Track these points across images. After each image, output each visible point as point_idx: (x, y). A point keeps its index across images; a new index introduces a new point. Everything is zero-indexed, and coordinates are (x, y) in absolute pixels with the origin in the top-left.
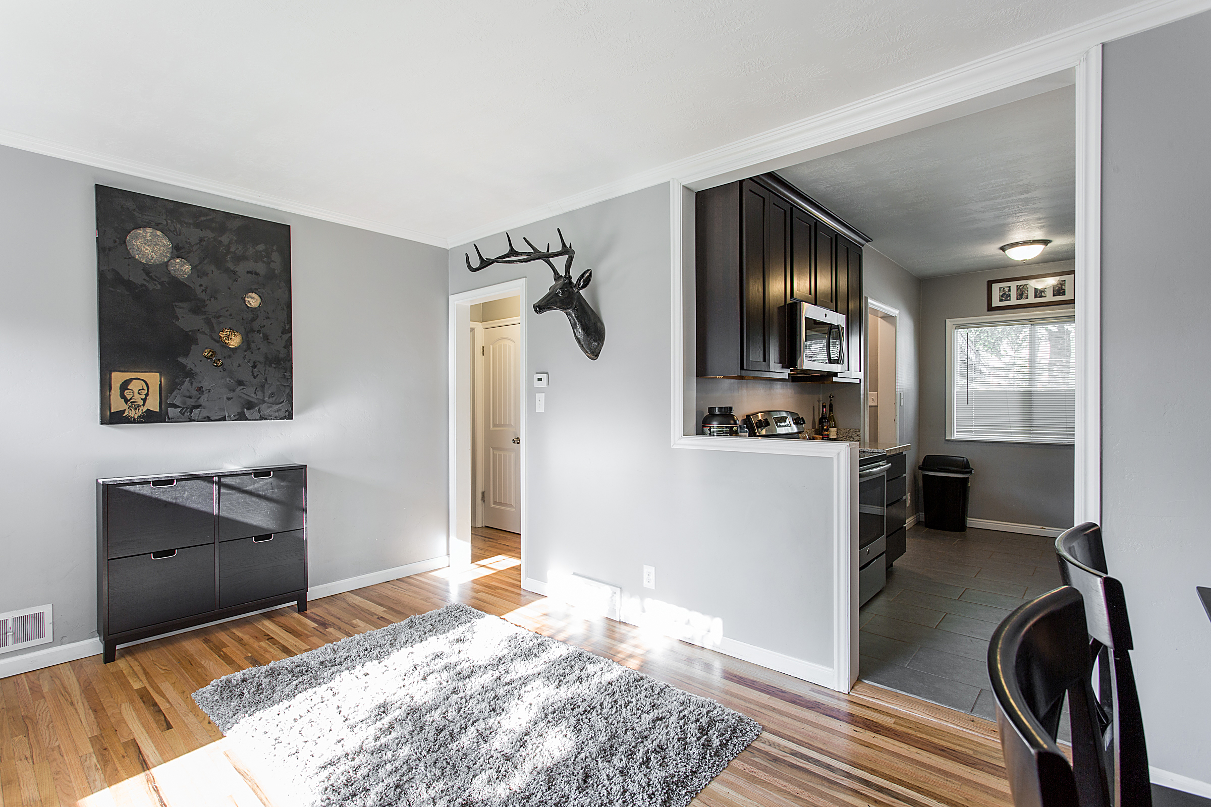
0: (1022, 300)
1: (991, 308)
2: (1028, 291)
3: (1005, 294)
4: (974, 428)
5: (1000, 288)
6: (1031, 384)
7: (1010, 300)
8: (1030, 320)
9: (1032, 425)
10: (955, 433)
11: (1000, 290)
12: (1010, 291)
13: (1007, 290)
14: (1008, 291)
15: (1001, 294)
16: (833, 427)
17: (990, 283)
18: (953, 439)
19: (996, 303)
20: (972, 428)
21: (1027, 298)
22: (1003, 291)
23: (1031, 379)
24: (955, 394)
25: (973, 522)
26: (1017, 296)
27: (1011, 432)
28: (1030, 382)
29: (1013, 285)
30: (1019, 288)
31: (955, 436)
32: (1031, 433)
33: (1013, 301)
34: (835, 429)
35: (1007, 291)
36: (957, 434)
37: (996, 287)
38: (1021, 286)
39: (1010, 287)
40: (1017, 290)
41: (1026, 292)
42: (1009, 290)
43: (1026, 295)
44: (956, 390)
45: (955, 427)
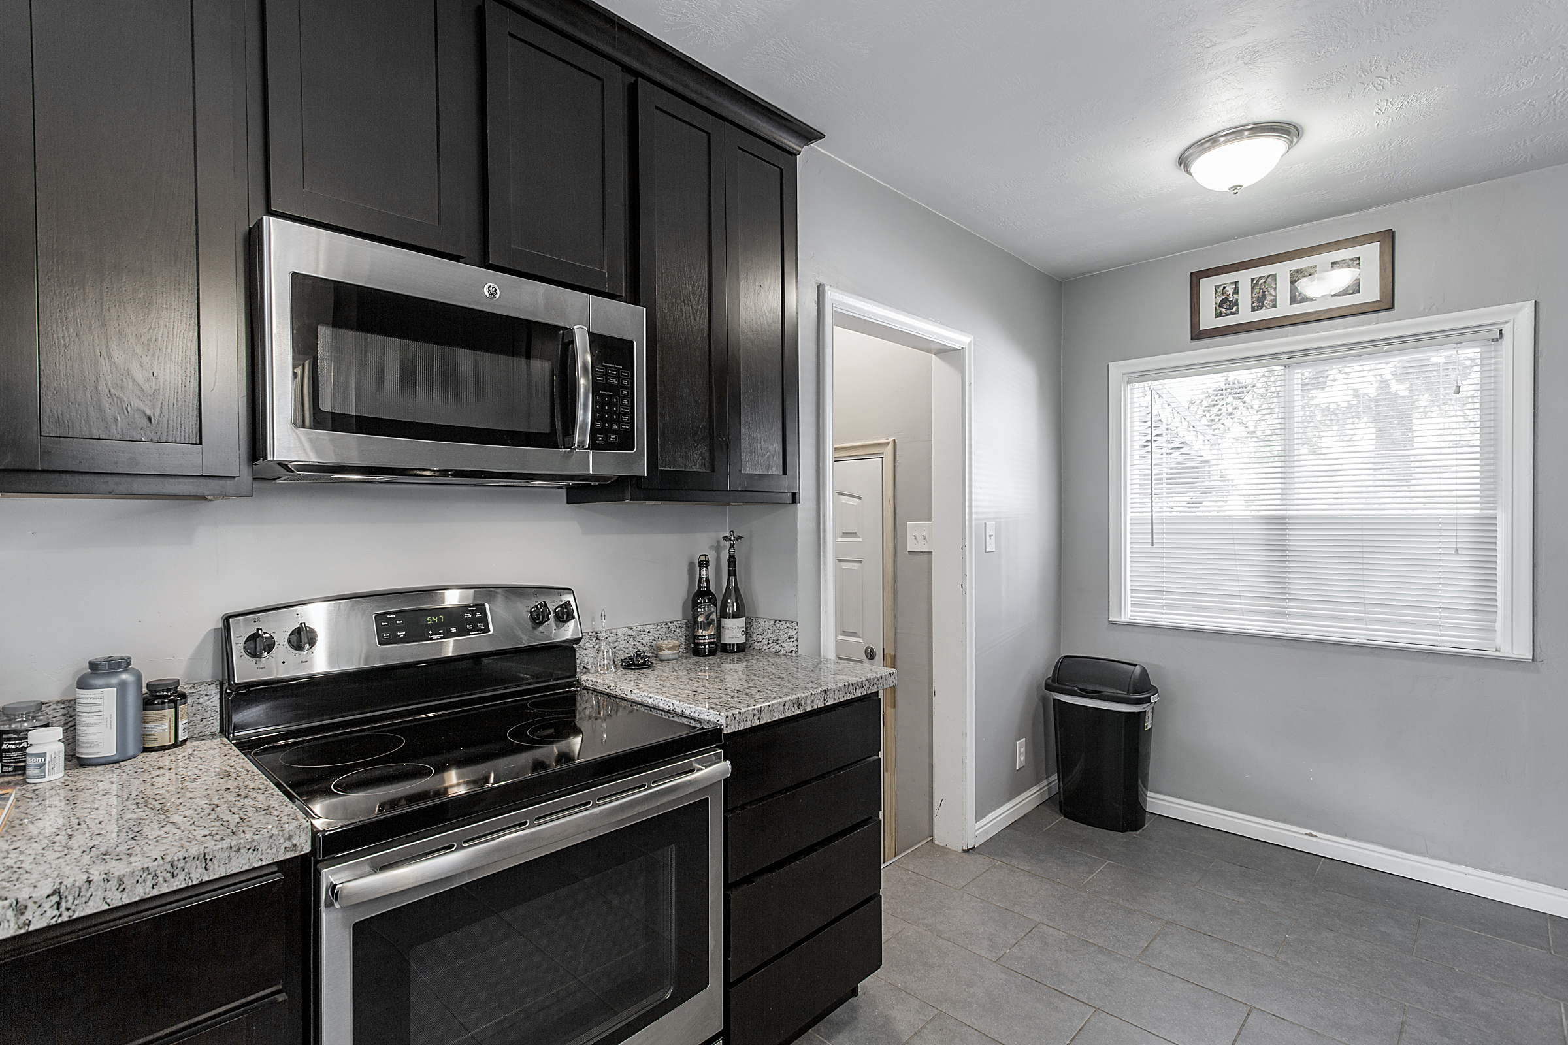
0: (1264, 311)
1: (1198, 334)
2: (1275, 289)
3: (1226, 300)
4: (1166, 599)
5: (1217, 287)
6: (1284, 502)
7: (1237, 312)
8: (1282, 356)
9: (1288, 596)
10: (1129, 608)
11: (1216, 292)
12: (1238, 293)
13: (1230, 289)
14: (1234, 293)
15: (1219, 300)
16: (735, 616)
17: (1194, 278)
18: (1123, 619)
19: (1208, 320)
20: (1162, 599)
21: (1274, 306)
22: (1223, 294)
23: (1284, 492)
24: (1129, 522)
25: (1158, 803)
26: (1253, 303)
27: (1242, 611)
28: (1284, 497)
29: (1244, 278)
30: (1257, 283)
31: (1129, 613)
32: (1283, 614)
33: (1245, 314)
34: (741, 621)
35: (1231, 292)
36: (1130, 611)
37: (1208, 286)
38: (1260, 278)
39: (1236, 283)
40: (1253, 288)
41: (1272, 292)
42: (1236, 291)
43: (1272, 298)
44: (1129, 515)
45: (1129, 594)
